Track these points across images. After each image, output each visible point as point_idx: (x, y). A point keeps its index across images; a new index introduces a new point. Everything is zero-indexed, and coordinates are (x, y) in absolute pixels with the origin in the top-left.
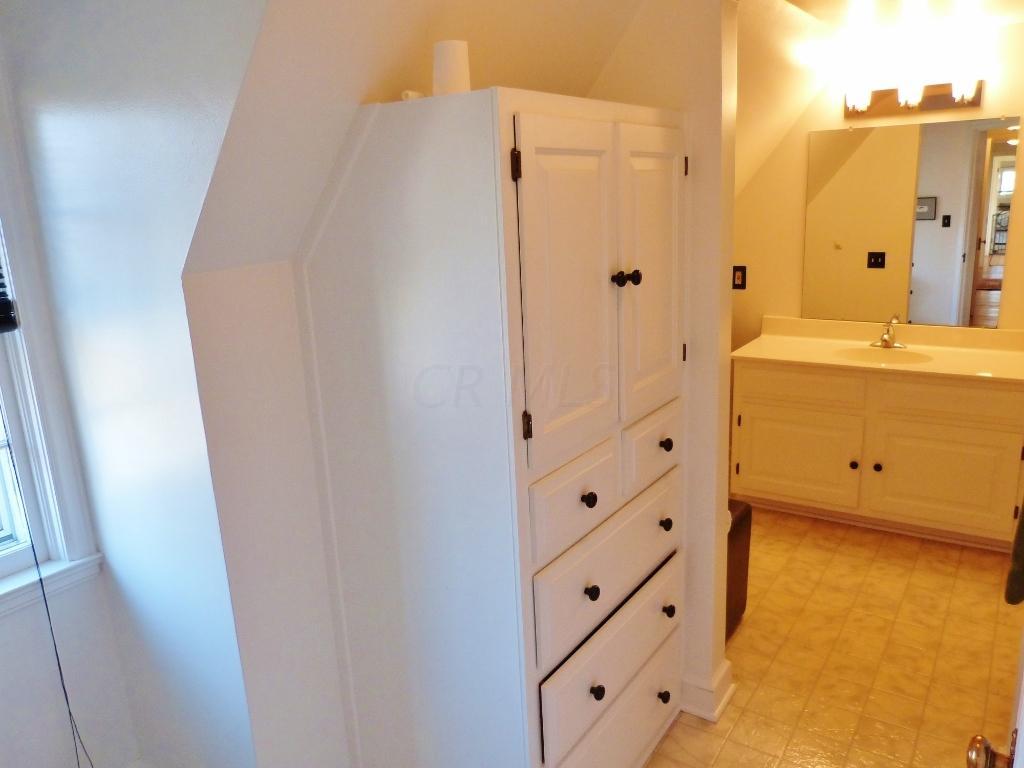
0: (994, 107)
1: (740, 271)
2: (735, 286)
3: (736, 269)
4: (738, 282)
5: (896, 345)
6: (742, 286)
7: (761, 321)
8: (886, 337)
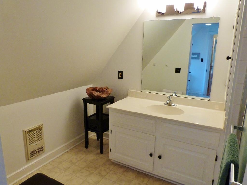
0: (210, 12)
1: (121, 72)
2: (119, 78)
3: (119, 72)
4: (120, 77)
5: (173, 104)
6: (122, 78)
7: (128, 91)
8: (168, 102)
